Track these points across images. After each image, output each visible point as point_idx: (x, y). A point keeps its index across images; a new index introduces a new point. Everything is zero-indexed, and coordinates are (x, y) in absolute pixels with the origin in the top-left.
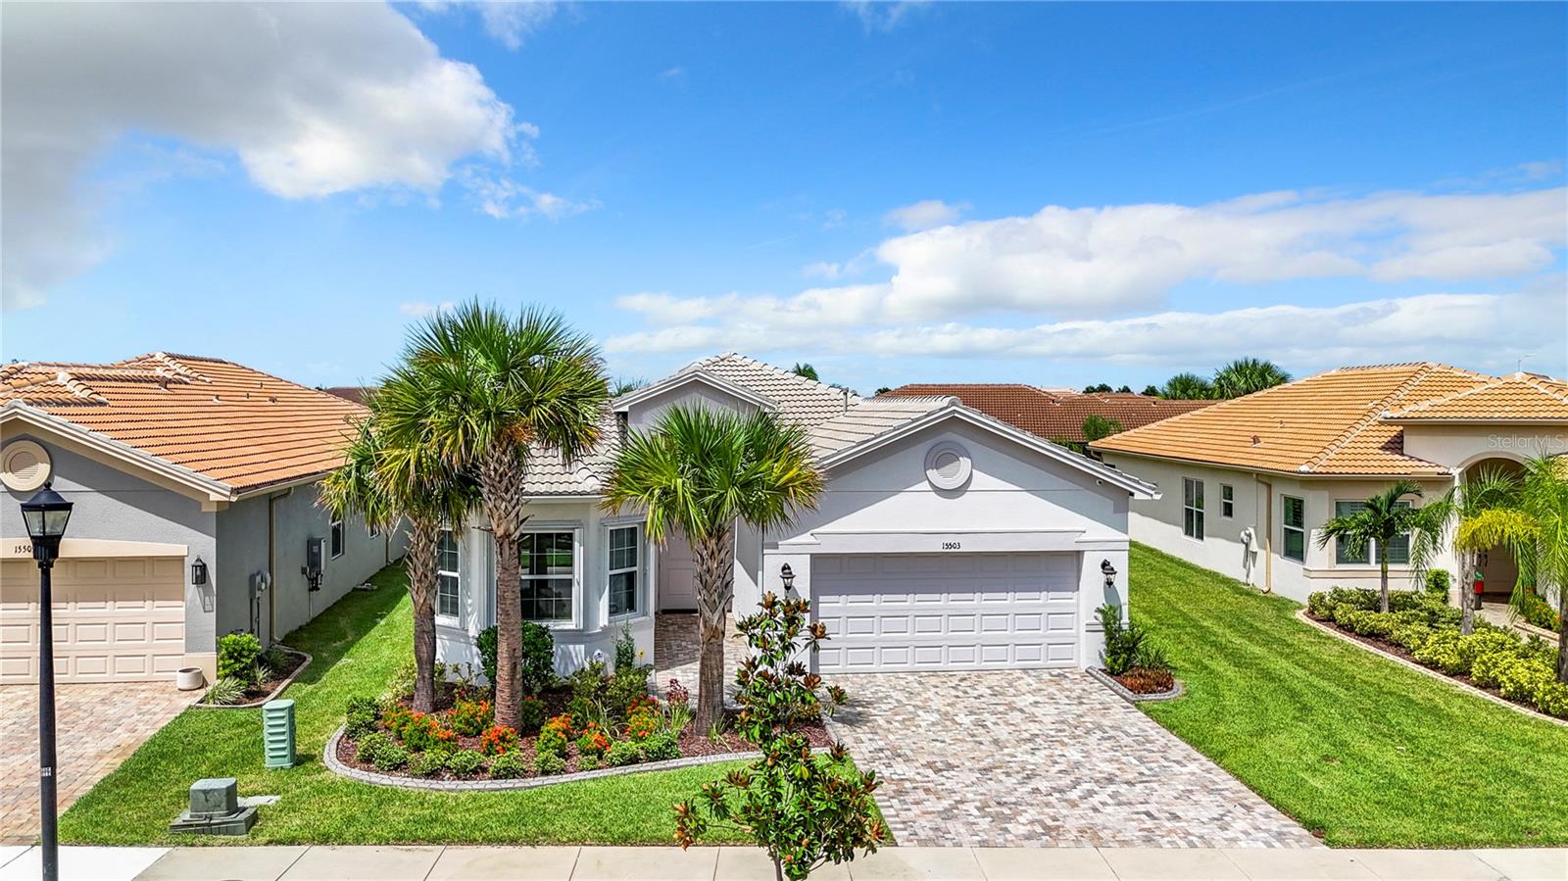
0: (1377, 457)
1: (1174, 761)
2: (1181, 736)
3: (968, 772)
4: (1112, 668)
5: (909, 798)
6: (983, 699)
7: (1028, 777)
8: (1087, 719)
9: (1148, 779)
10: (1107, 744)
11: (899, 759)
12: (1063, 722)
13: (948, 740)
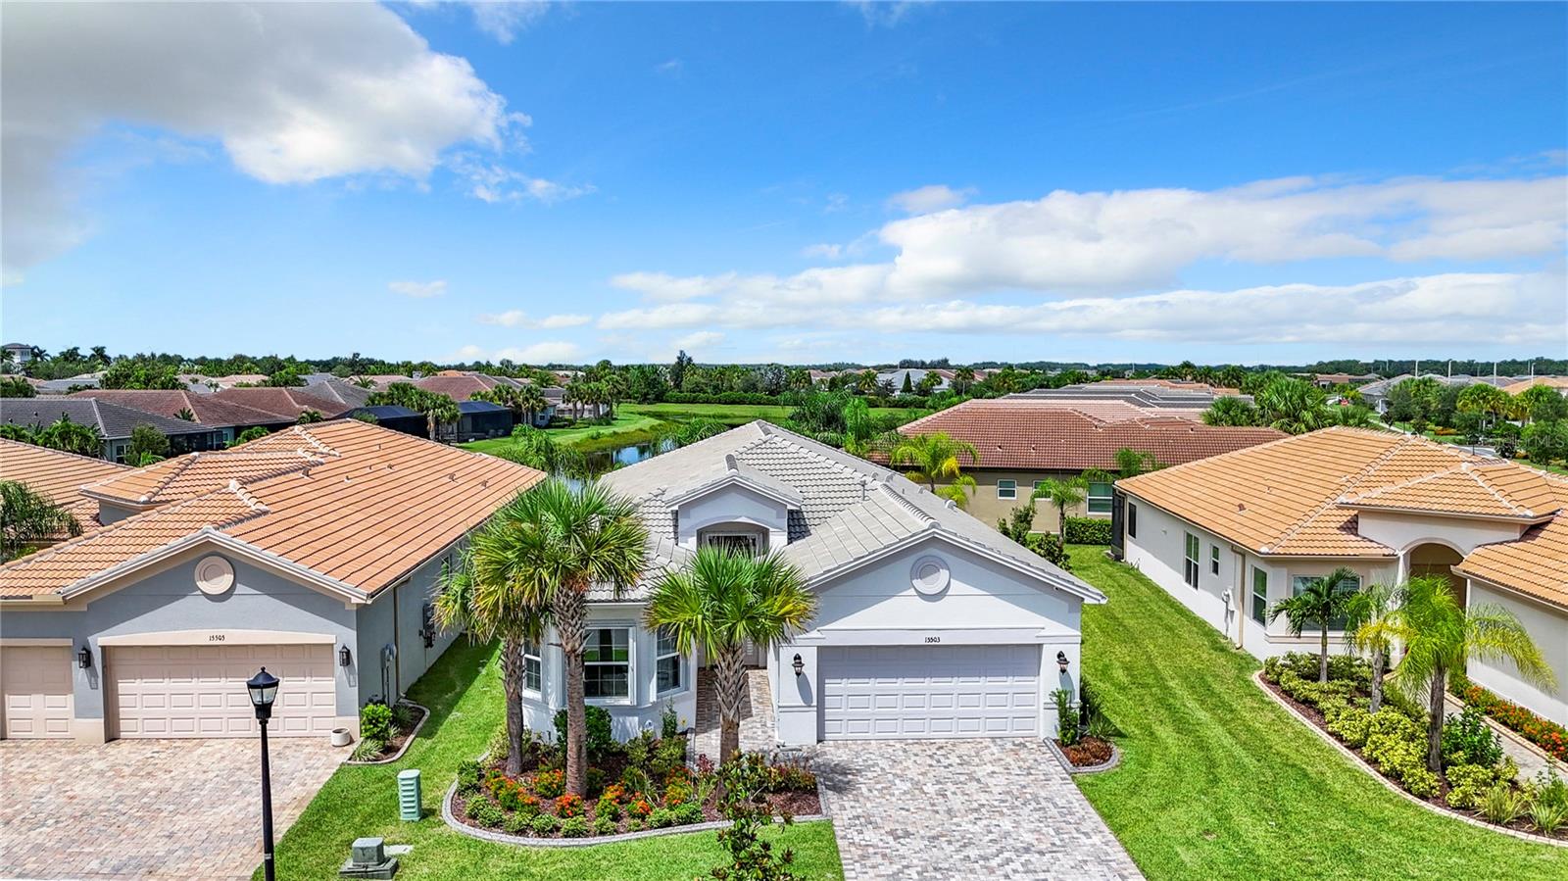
0: (1334, 537)
1: (1083, 833)
2: (1097, 809)
3: (919, 839)
4: (1063, 741)
5: (868, 863)
6: (951, 769)
7: (965, 846)
8: (1028, 790)
9: (1057, 849)
10: (1036, 815)
11: (870, 826)
12: (1008, 793)
13: (912, 810)
